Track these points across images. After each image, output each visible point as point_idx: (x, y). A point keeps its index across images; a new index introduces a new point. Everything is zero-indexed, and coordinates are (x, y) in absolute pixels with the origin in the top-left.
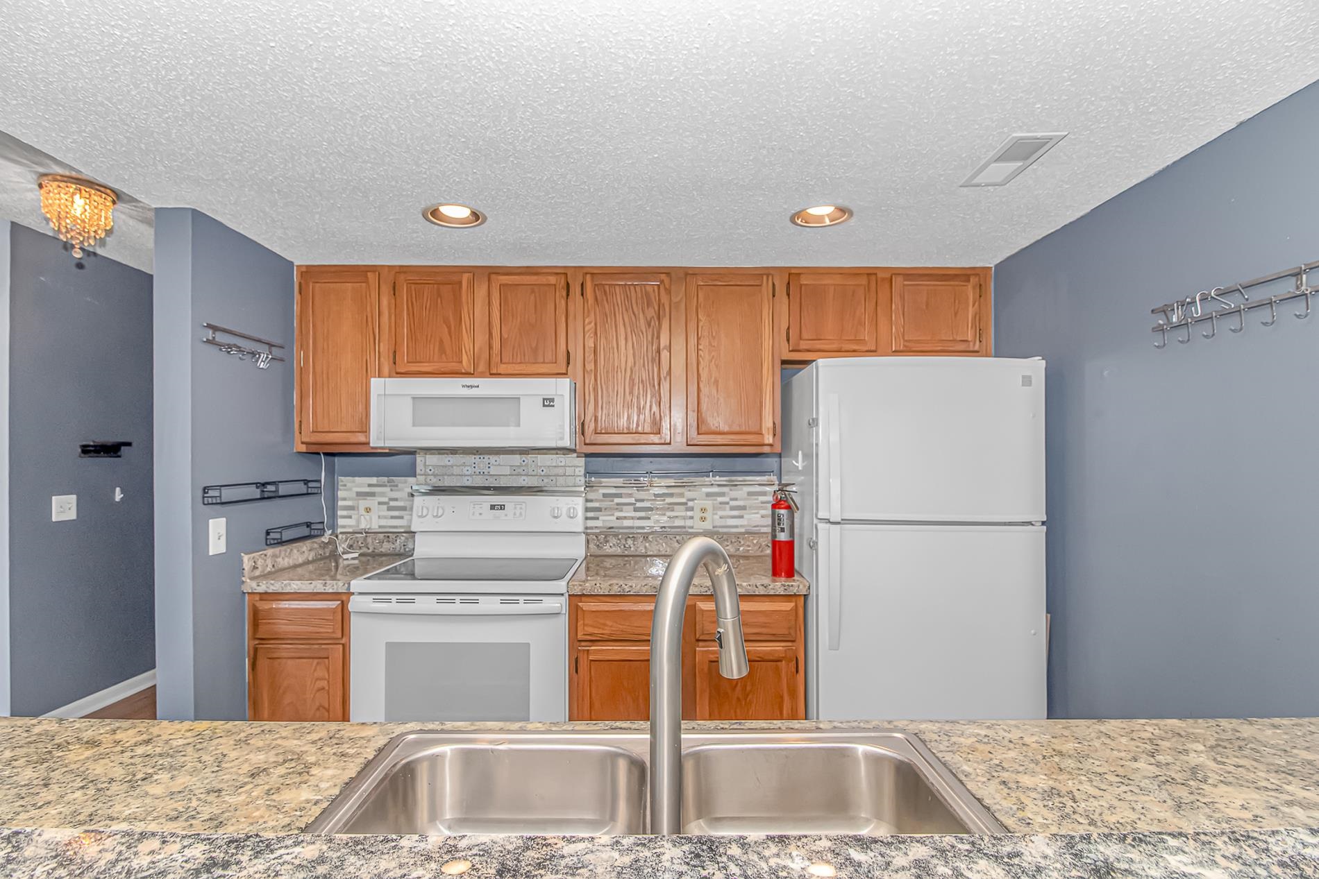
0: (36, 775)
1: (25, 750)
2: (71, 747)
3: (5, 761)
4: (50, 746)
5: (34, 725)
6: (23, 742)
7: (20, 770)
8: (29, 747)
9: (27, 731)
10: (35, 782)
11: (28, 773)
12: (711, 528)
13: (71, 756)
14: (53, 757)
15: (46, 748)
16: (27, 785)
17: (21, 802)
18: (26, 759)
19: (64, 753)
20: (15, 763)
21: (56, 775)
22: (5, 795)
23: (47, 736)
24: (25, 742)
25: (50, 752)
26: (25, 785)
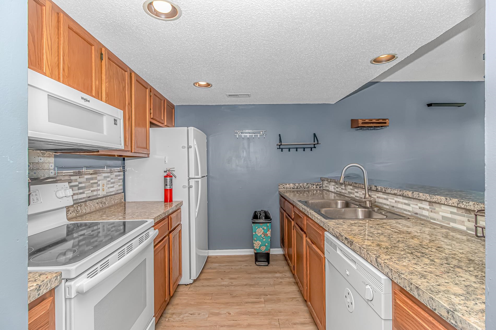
0: (399, 244)
1: (397, 252)
2: (385, 247)
3: (405, 251)
4: (390, 250)
5: (387, 259)
6: (396, 255)
7: (402, 247)
8: (395, 252)
9: (391, 258)
10: (401, 242)
11: (401, 245)
12: (106, 194)
13: (387, 244)
14: (392, 246)
15: (391, 250)
16: (403, 243)
17: (407, 240)
18: (398, 249)
19: (388, 246)
20: (402, 249)
21: (395, 242)
22: (409, 243)
23: (387, 253)
24: (395, 254)
25: (391, 248)
26: (404, 243)
